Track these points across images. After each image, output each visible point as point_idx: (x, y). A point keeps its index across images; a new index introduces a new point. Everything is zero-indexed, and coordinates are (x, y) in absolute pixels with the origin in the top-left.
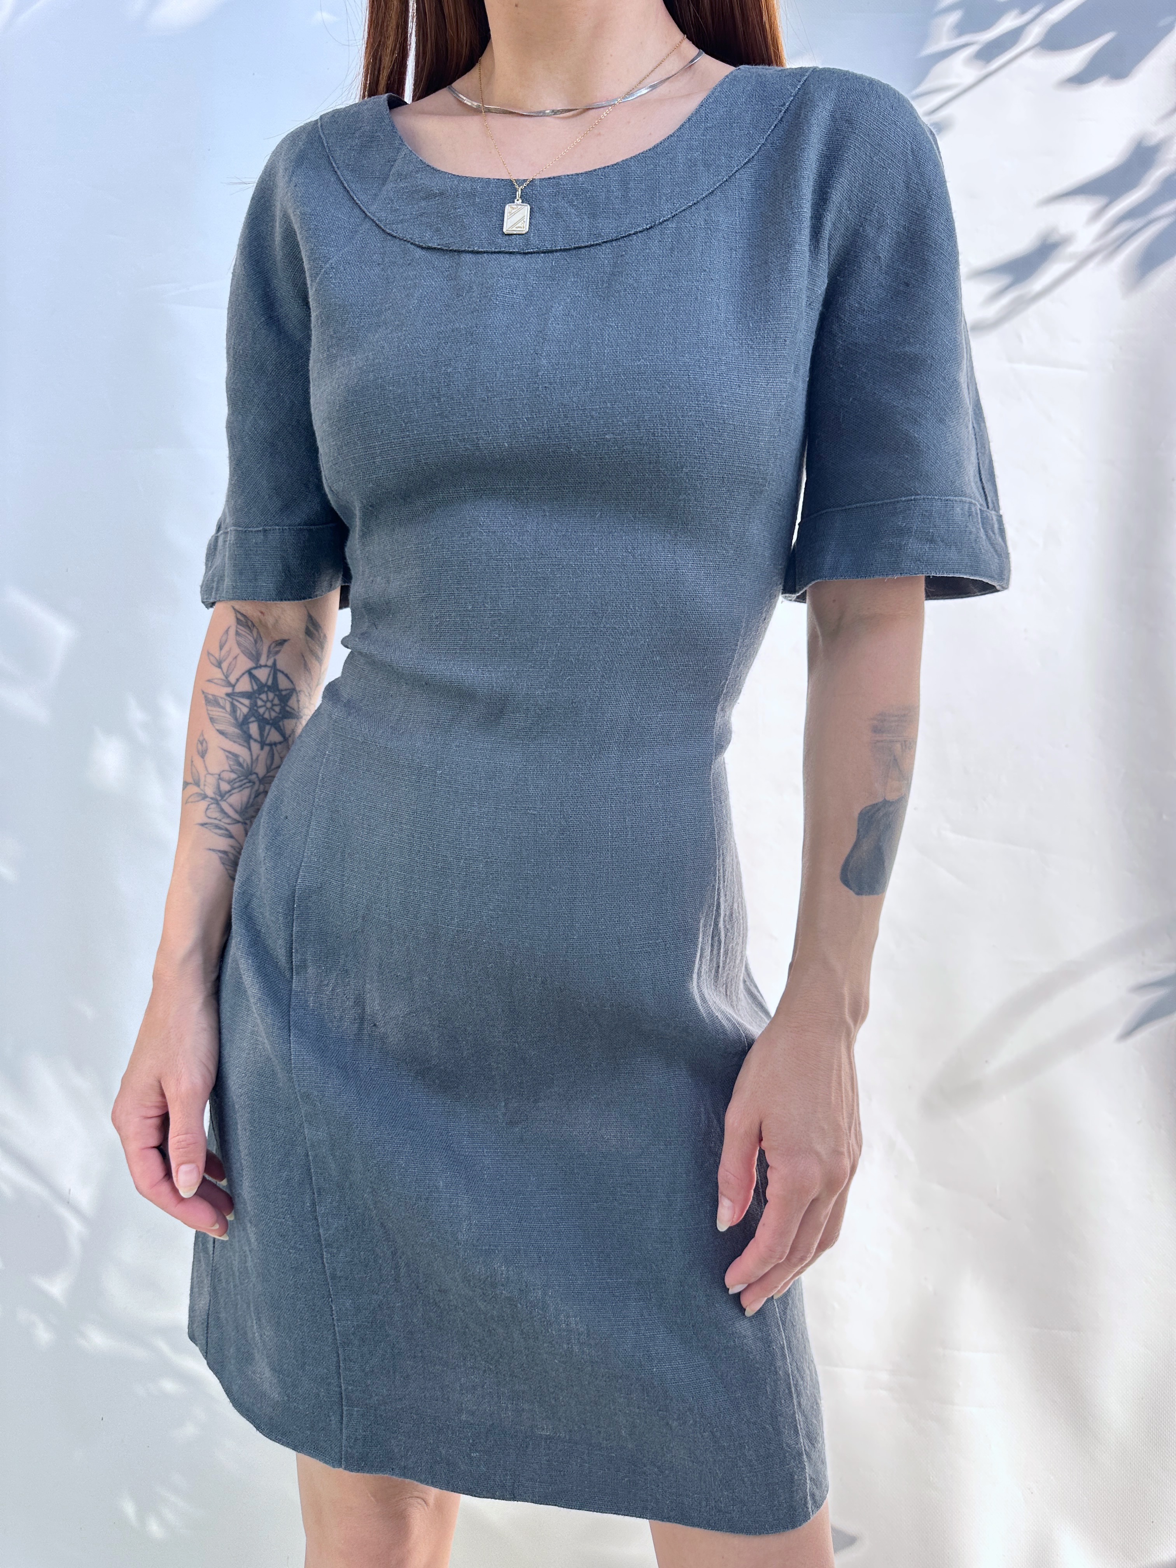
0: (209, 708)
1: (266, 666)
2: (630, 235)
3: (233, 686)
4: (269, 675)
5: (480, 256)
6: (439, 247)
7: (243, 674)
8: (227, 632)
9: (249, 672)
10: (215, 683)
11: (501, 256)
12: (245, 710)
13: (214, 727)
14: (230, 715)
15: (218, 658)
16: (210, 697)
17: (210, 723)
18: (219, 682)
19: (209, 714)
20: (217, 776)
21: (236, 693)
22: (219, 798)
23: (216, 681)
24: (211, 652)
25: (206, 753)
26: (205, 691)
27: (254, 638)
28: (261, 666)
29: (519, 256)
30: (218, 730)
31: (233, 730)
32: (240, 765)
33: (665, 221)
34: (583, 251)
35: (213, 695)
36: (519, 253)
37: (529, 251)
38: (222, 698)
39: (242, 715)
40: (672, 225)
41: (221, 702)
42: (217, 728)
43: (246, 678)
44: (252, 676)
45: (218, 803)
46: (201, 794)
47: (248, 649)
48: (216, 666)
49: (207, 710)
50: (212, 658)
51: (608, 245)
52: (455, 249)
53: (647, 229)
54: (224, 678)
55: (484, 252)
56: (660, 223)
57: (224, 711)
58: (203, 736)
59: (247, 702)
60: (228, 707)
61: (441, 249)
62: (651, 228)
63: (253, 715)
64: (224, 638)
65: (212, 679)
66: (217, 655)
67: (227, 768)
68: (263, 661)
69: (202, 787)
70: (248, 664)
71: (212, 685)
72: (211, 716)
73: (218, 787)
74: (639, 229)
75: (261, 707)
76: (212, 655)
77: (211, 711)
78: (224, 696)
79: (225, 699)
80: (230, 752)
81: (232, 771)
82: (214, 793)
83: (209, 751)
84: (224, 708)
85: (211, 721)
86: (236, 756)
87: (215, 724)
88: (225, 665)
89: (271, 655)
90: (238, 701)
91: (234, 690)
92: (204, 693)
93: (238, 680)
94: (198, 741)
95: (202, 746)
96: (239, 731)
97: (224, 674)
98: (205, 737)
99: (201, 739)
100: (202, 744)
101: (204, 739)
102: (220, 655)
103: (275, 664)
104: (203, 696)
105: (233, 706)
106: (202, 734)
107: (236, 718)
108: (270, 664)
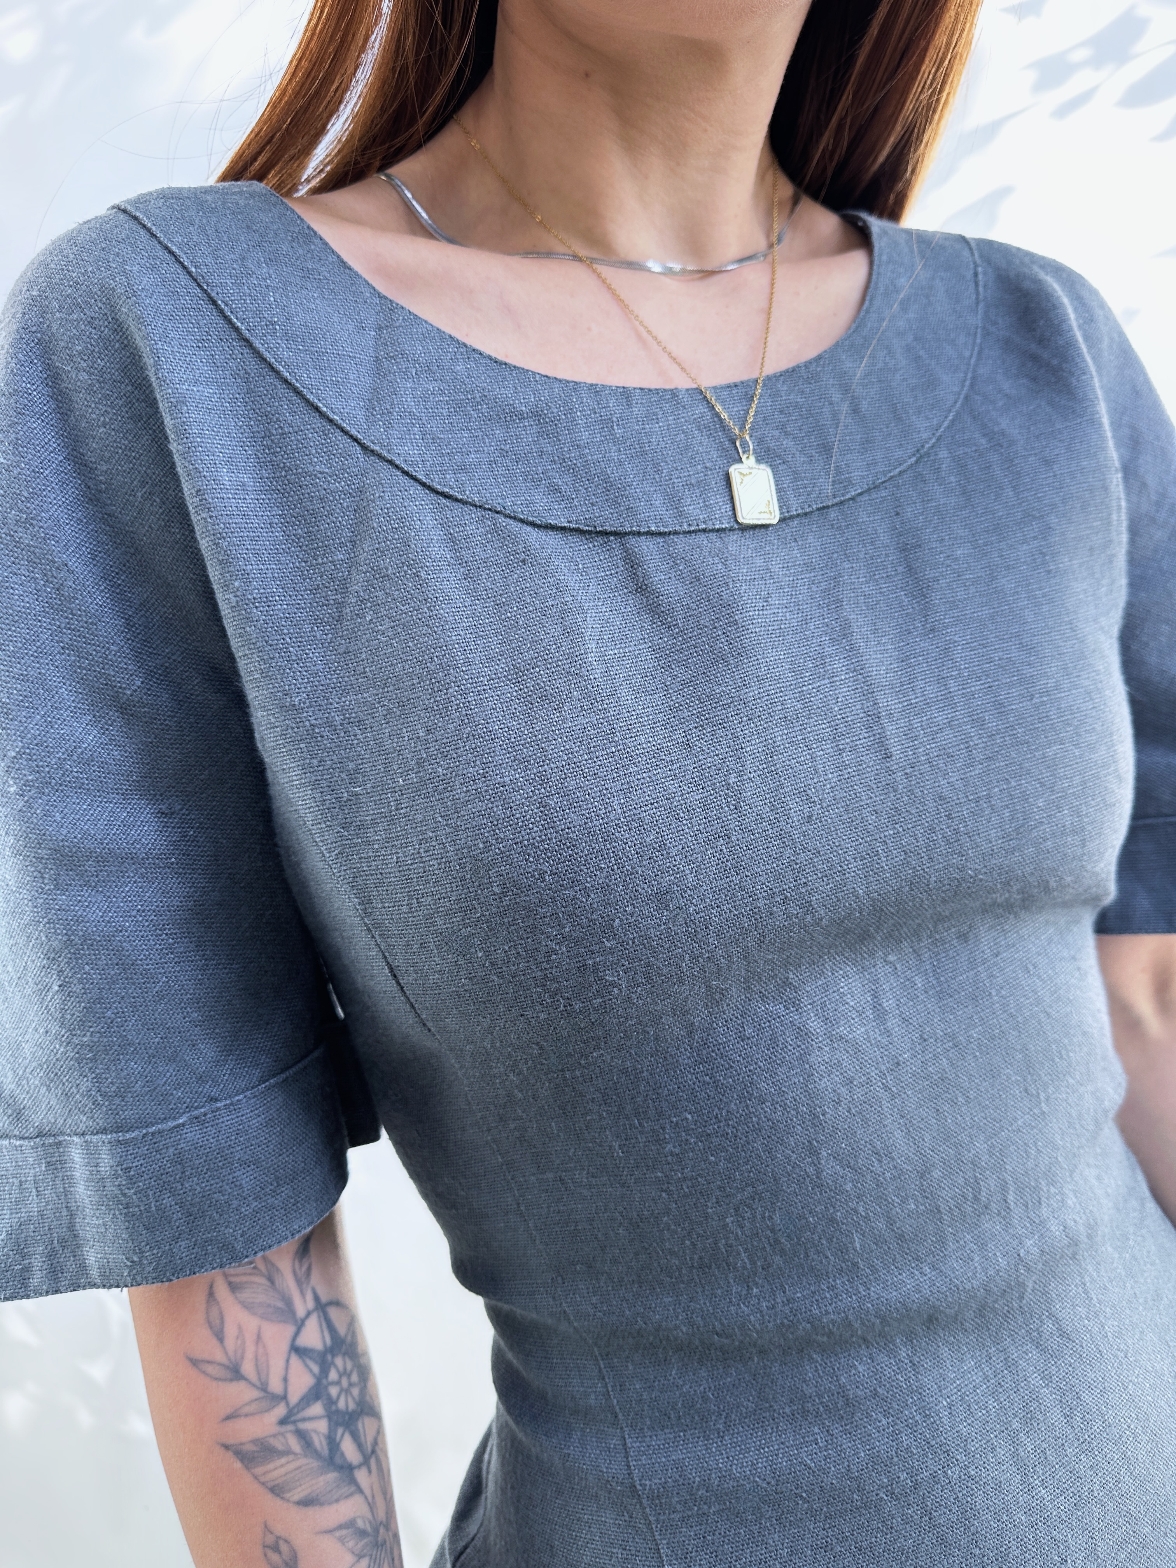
0: (259, 1470)
1: (309, 1314)
3: (284, 1397)
4: (321, 1326)
6: (572, 525)
9: (296, 1350)
10: (246, 1415)
12: (322, 1426)
13: (288, 1501)
14: (306, 1456)
15: (224, 1360)
16: (250, 1447)
17: (279, 1501)
18: (257, 1404)
19: (263, 1484)
21: (294, 1407)
23: (246, 1410)
26: (231, 1442)
27: (264, 1276)
28: (303, 1321)
29: (734, 535)
30: (299, 1502)
31: (320, 1478)
32: (362, 1533)
35: (254, 1443)
36: (732, 529)
38: (274, 1436)
39: (323, 1439)
41: (278, 1444)
42: (296, 1498)
44: (302, 1353)
47: (269, 1306)
48: (231, 1380)
49: (256, 1477)
50: (210, 1369)
54: (256, 1393)
55: (672, 534)
57: (291, 1457)
59: (318, 1411)
60: (294, 1444)
63: (338, 1424)
65: (236, 1411)
66: (219, 1356)
68: (301, 1312)
70: (284, 1335)
71: (239, 1421)
72: (269, 1485)
75: (339, 1397)
76: (208, 1362)
77: (264, 1474)
78: (277, 1429)
79: (282, 1434)
80: (338, 1526)
81: (358, 1556)
84: (288, 1452)
85: (278, 1495)
86: (350, 1524)
87: (287, 1495)
88: (248, 1368)
89: (304, 1286)
90: (304, 1420)
91: (287, 1404)
92: (226, 1447)
93: (285, 1380)
94: (264, 1546)
95: (280, 1553)
96: (332, 1476)
97: (254, 1385)
98: (279, 1529)
99: (270, 1540)
100: (276, 1549)
101: (278, 1538)
102: (226, 1353)
103: (317, 1298)
104: (230, 1454)
105: (302, 1435)
106: (267, 1529)
107: (317, 1454)
108: (311, 1304)
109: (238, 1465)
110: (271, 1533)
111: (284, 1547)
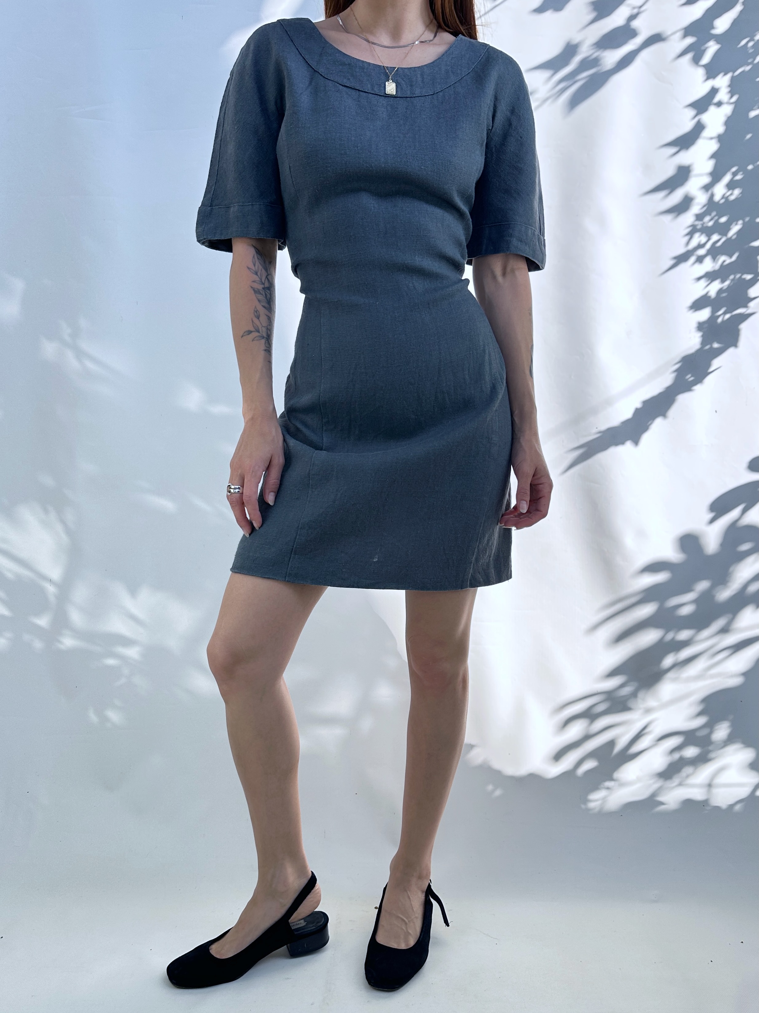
0: (257, 295)
2: (426, 96)
3: (264, 284)
6: (350, 86)
7: (265, 279)
8: (254, 257)
9: (267, 277)
12: (269, 296)
13: (261, 304)
14: (265, 298)
16: (256, 289)
18: (259, 282)
19: (257, 298)
20: (266, 328)
21: (266, 288)
22: (268, 338)
23: (257, 282)
24: (249, 267)
25: (259, 317)
27: (263, 260)
28: (269, 275)
29: (383, 98)
30: (262, 306)
31: (267, 305)
33: (439, 92)
35: (257, 289)
36: (382, 96)
39: (269, 298)
40: (441, 94)
41: (261, 292)
42: (262, 304)
44: (268, 280)
45: (268, 340)
46: (261, 336)
47: (264, 266)
48: (255, 275)
50: (252, 271)
52: (357, 89)
53: (432, 94)
54: (260, 280)
55: (369, 93)
56: (437, 93)
58: (256, 308)
61: (351, 88)
62: (433, 94)
64: (254, 261)
65: (255, 281)
66: (254, 269)
68: (268, 272)
69: (261, 333)
70: (265, 273)
71: (255, 284)
73: (268, 333)
74: (429, 94)
76: (251, 269)
78: (262, 289)
80: (268, 316)
82: (267, 336)
83: (261, 316)
84: (263, 295)
85: (259, 301)
86: (270, 318)
87: (261, 303)
88: (259, 274)
90: (267, 292)
91: (264, 286)
92: (252, 287)
93: (265, 281)
94: (254, 311)
95: (257, 313)
97: (260, 278)
99: (256, 310)
100: (256, 312)
101: (257, 310)
104: (252, 289)
105: (266, 294)
106: (256, 307)
107: (267, 300)
109: (253, 292)
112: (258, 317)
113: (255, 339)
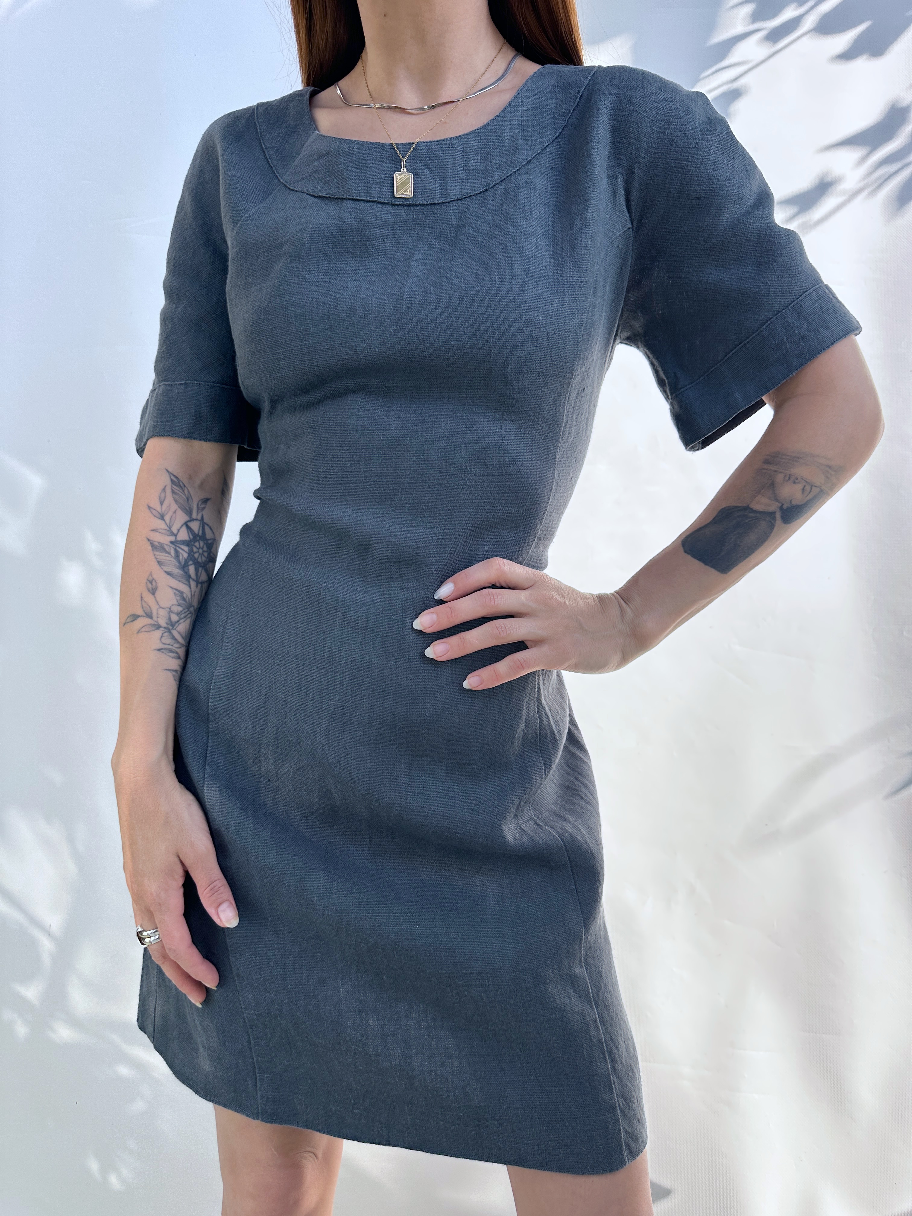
0: (156, 553)
1: (197, 519)
2: (471, 196)
3: (176, 535)
4: (200, 526)
5: (357, 202)
6: (328, 196)
7: (182, 526)
8: (164, 489)
9: (186, 524)
10: (160, 533)
11: (375, 205)
12: (186, 555)
13: (162, 569)
14: (175, 559)
15: (160, 512)
16: (156, 544)
17: (159, 567)
18: (164, 531)
19: (156, 558)
20: (168, 610)
21: (178, 541)
22: (171, 628)
23: (161, 531)
24: (151, 505)
25: (156, 591)
26: (151, 539)
27: (186, 497)
28: (193, 520)
29: (388, 207)
30: (166, 572)
31: (177, 571)
32: (184, 599)
33: (496, 184)
34: (436, 207)
35: (158, 542)
36: (388, 204)
37: (396, 203)
38: (167, 545)
39: (183, 558)
40: (501, 187)
41: (167, 548)
42: (165, 570)
43: (184, 528)
44: (189, 528)
45: (170, 632)
46: (155, 625)
47: (183, 506)
48: (160, 519)
49: (155, 555)
50: (154, 512)
51: (455, 203)
52: (339, 197)
53: (483, 192)
54: (166, 528)
55: (361, 200)
56: (493, 187)
57: (170, 556)
59: (186, 548)
60: (173, 552)
61: (329, 197)
62: (486, 190)
63: (191, 559)
64: (163, 495)
65: (157, 529)
66: (159, 509)
67: (175, 602)
68: (194, 515)
69: (156, 619)
70: (185, 518)
71: (157, 534)
72: (159, 560)
73: (170, 619)
74: (479, 192)
75: (196, 553)
76: (154, 509)
77: (158, 555)
78: (168, 543)
79: (170, 546)
80: (176, 590)
81: (179, 605)
82: (166, 623)
83: (159, 589)
84: (169, 553)
85: (159, 565)
86: (181, 593)
87: (163, 567)
88: (167, 518)
89: (199, 511)
90: (179, 548)
91: (176, 538)
92: (149, 540)
93: (179, 530)
94: (148, 580)
95: (152, 585)
96: (181, 572)
97: (167, 526)
98: (155, 577)
99: (150, 579)
100: (151, 583)
101: (154, 579)
102: (162, 509)
103: (202, 518)
104: (149, 543)
105: (176, 552)
106: (151, 574)
107: (179, 562)
108: (199, 517)
109: (150, 548)
110: (152, 576)
111: (154, 583)
112: (153, 592)
113: (143, 630)
